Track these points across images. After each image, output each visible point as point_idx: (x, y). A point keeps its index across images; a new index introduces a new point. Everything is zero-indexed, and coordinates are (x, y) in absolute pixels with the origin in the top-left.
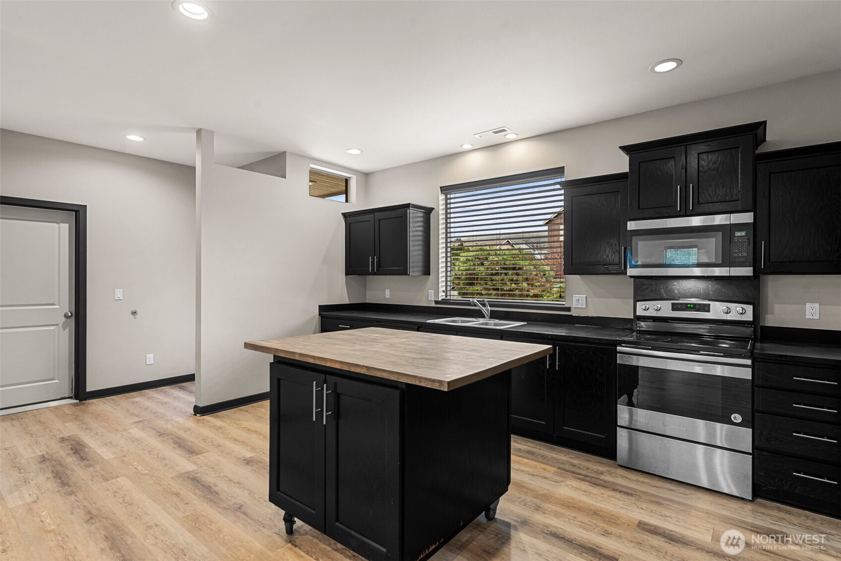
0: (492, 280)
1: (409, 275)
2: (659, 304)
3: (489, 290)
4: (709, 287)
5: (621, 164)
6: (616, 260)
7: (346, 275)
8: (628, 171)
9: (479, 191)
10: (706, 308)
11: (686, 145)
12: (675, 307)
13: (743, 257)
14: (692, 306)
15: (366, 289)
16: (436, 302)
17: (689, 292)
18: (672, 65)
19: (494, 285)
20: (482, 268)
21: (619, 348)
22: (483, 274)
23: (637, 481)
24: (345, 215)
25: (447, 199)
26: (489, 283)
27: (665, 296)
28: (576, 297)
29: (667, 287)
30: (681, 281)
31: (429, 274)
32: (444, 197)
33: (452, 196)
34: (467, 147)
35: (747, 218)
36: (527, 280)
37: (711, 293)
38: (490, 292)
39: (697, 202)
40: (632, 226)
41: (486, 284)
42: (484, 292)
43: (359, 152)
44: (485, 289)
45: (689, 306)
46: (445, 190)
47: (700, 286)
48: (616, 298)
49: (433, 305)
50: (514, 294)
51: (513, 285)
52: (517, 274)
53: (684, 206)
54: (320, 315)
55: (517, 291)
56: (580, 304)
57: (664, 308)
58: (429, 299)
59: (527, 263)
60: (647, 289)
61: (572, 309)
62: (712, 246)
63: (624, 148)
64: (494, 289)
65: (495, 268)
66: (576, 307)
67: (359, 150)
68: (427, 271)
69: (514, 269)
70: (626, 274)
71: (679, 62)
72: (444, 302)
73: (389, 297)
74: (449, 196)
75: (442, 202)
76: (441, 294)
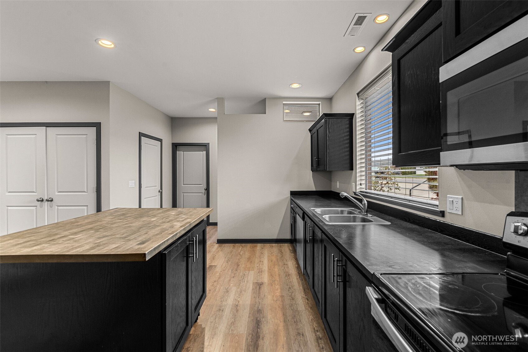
7: (312, 171)
15: (331, 181)
28: (450, 197)
31: (353, 170)
34: (360, 50)
43: (299, 86)
56: (455, 209)
58: (353, 191)
61: (447, 215)
66: (451, 211)
73: (338, 187)
75: (359, 107)
76: (361, 186)
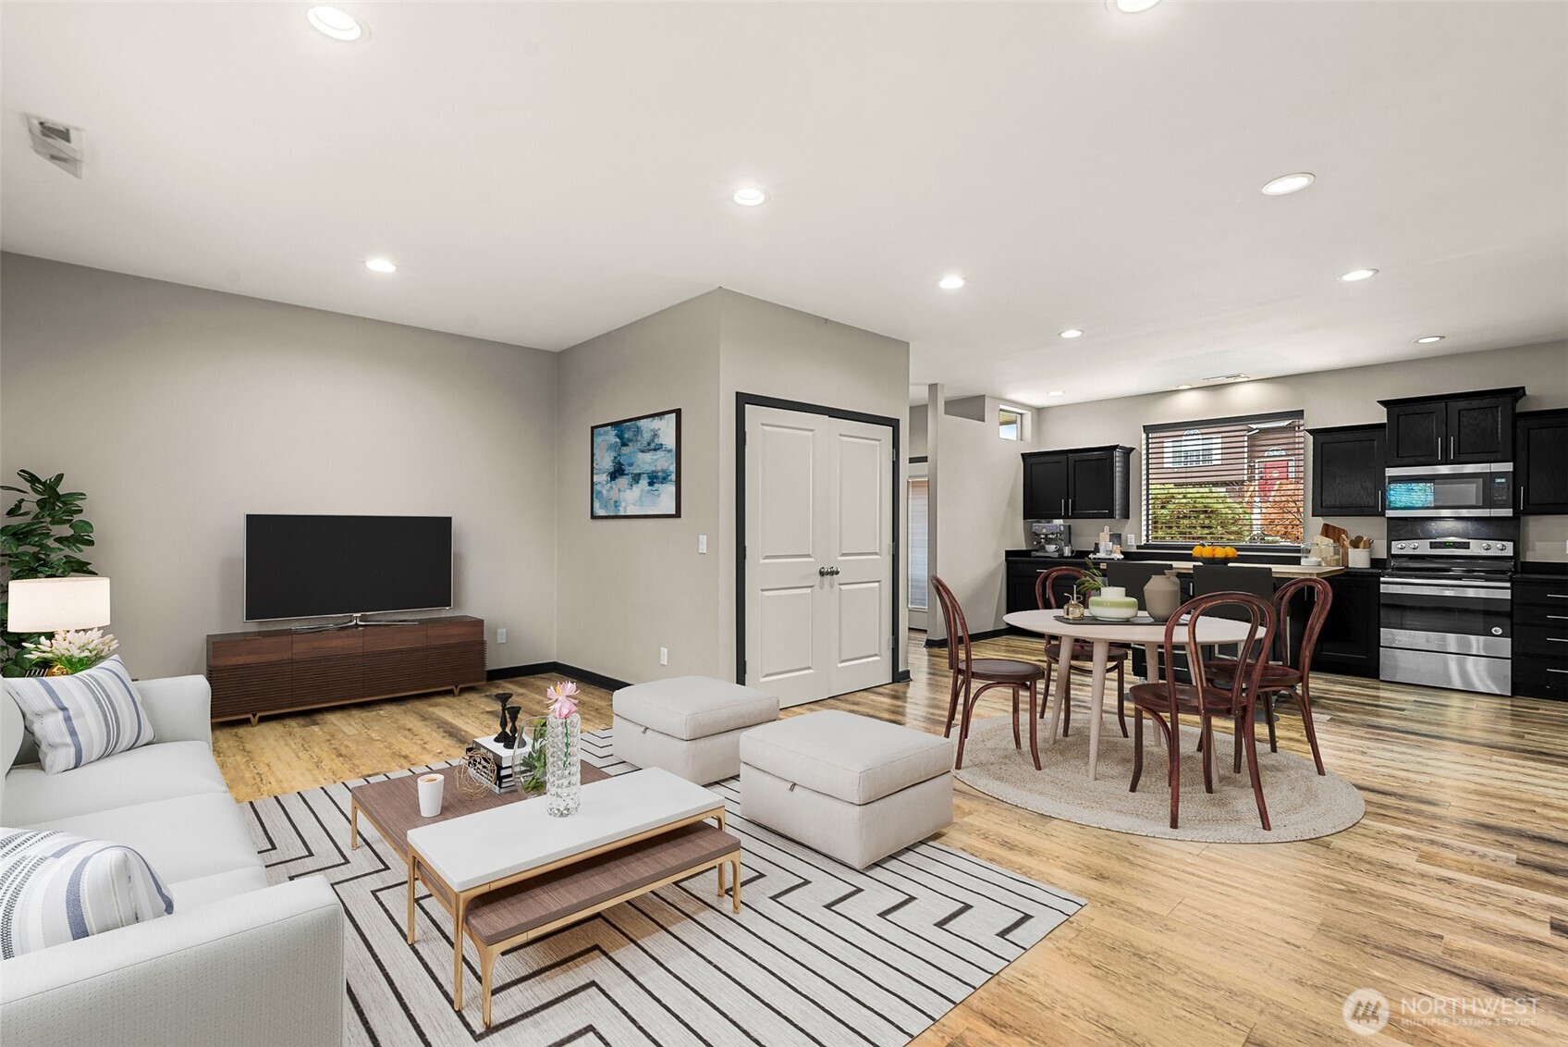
1: (1115, 517)
2: (1415, 543)
4: (1469, 526)
5: (1380, 416)
6: (1372, 503)
7: (1024, 518)
8: (1386, 421)
10: (1466, 546)
11: (1447, 402)
12: (1433, 546)
13: (1501, 500)
14: (1451, 544)
16: (1138, 547)
17: (1448, 531)
21: (1382, 579)
23: (1392, 691)
24: (1025, 457)
25: (1148, 438)
27: (1422, 536)
29: (1424, 527)
30: (1439, 522)
31: (1128, 518)
32: (1144, 436)
33: (1152, 436)
34: (1184, 387)
35: (1507, 466)
37: (1472, 532)
39: (1457, 453)
40: (1390, 472)
45: (1448, 544)
46: (1147, 429)
47: (1459, 526)
49: (1134, 550)
53: (1444, 456)
54: (1006, 560)
57: (1422, 547)
58: (1129, 544)
59: (1222, 506)
60: (1402, 529)
62: (1472, 491)
63: (1383, 403)
68: (1126, 515)
69: (1206, 512)
70: (1384, 515)
72: (1146, 547)
74: (1150, 436)
75: (1144, 442)
76: (1144, 538)
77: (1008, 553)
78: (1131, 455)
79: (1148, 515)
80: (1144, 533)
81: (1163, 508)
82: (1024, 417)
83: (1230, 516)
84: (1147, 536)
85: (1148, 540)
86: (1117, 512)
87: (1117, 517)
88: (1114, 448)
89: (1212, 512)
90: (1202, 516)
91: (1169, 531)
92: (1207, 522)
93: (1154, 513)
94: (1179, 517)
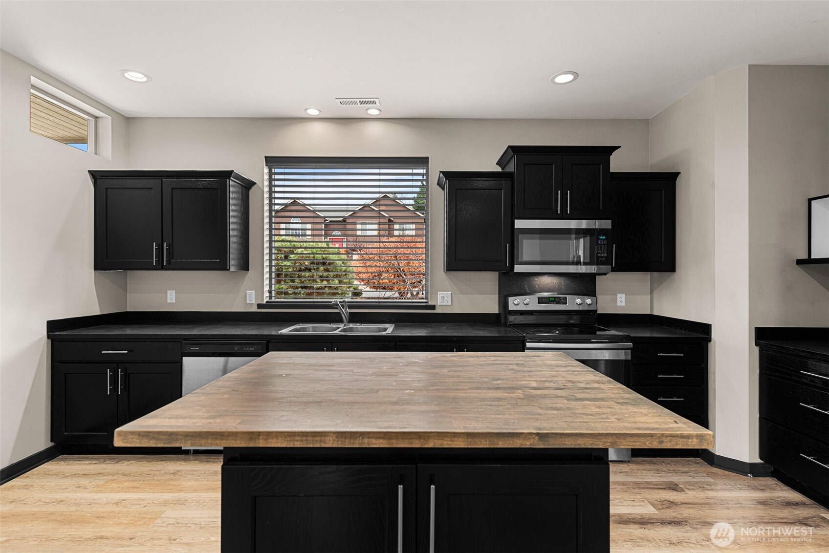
0: (299, 277)
1: (229, 270)
2: (527, 299)
3: (297, 288)
4: (561, 282)
7: (95, 270)
9: (317, 170)
10: (564, 301)
11: (563, 155)
12: (541, 301)
13: (603, 257)
14: (553, 299)
15: (126, 291)
16: (260, 306)
17: (547, 287)
18: (570, 77)
19: (303, 283)
20: (288, 263)
21: (528, 344)
22: (290, 270)
24: (97, 176)
25: (271, 174)
26: (297, 280)
28: (440, 294)
29: (529, 283)
31: (247, 269)
32: (266, 170)
33: (277, 170)
34: (313, 112)
35: (607, 224)
36: (337, 276)
37: (563, 287)
38: (296, 291)
39: (571, 207)
40: (519, 224)
41: (293, 281)
42: (290, 291)
43: (145, 79)
44: (293, 287)
45: (551, 299)
46: (271, 161)
47: (553, 281)
48: (481, 294)
49: (255, 309)
50: (323, 292)
51: (325, 283)
52: (327, 270)
53: (562, 211)
54: (49, 337)
55: (327, 289)
56: (445, 301)
57: (531, 302)
58: (248, 302)
61: (437, 307)
64: (302, 288)
65: (304, 263)
66: (442, 304)
67: (146, 76)
68: (244, 266)
69: (324, 264)
71: (576, 75)
72: (269, 305)
73: (174, 301)
74: (274, 171)
75: (266, 177)
76: (267, 294)
77: (53, 326)
78: (251, 192)
79: (270, 266)
80: (267, 288)
81: (286, 258)
82: (101, 123)
83: (344, 269)
84: (270, 292)
85: (270, 297)
86: (232, 262)
87: (232, 269)
88: (228, 174)
89: (329, 264)
90: (321, 268)
91: (292, 284)
92: (325, 274)
93: (277, 265)
94: (300, 270)
